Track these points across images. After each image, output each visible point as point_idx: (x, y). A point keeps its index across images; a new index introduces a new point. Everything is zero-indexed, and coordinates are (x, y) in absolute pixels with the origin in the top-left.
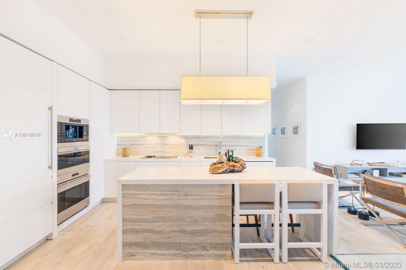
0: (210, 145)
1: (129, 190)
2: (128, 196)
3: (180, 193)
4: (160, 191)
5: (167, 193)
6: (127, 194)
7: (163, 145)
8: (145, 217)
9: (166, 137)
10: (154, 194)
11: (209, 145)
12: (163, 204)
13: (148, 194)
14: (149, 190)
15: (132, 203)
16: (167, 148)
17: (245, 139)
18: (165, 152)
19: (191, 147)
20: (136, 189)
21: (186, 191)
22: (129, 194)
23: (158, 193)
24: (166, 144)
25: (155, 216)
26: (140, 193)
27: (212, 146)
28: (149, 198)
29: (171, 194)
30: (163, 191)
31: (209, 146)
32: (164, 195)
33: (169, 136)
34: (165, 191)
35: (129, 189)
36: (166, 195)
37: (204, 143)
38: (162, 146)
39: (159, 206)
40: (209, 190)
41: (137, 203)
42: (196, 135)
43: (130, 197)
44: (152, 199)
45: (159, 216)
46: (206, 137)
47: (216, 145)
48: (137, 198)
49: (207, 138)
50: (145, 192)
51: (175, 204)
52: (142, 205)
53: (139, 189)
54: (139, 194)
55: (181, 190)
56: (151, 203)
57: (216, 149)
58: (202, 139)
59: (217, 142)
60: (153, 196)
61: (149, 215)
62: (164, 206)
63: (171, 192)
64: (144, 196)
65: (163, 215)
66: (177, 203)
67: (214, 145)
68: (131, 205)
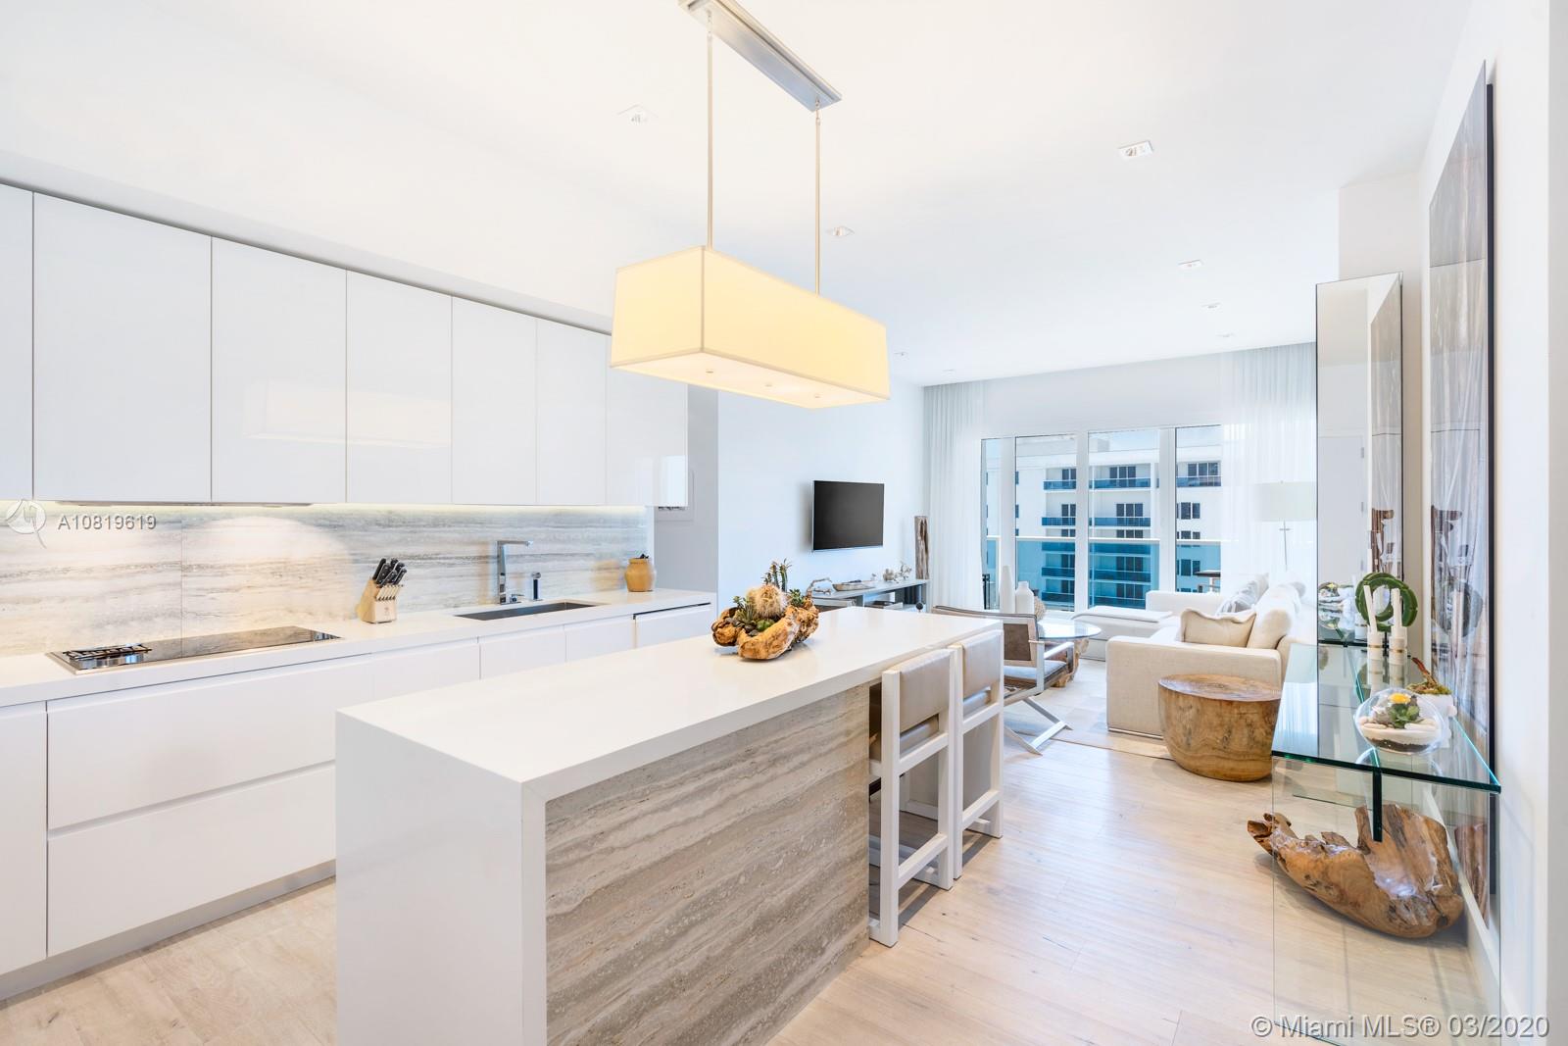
0: (457, 558)
1: (578, 822)
2: (572, 856)
3: (758, 759)
4: (698, 777)
5: (720, 774)
6: (568, 850)
7: (180, 573)
8: (642, 936)
9: (202, 522)
10: (676, 803)
11: (451, 558)
12: (707, 834)
13: (655, 811)
14: (660, 788)
15: (590, 887)
16: (212, 590)
17: (586, 527)
18: (197, 615)
19: (388, 574)
20: (605, 805)
21: (774, 745)
22: (578, 845)
23: (690, 787)
24: (199, 566)
25: (681, 904)
26: (623, 818)
27: (464, 564)
28: (661, 827)
29: (732, 777)
30: (706, 772)
31: (451, 561)
32: (709, 789)
33: (228, 516)
34: (714, 769)
35: (576, 818)
36: (714, 791)
37: (430, 550)
38: (174, 576)
39: (695, 849)
40: (826, 719)
41: (612, 876)
42: (390, 512)
43: (582, 860)
44: (670, 827)
45: (697, 895)
46: (438, 522)
47: (480, 557)
48: (613, 849)
49: (444, 525)
50: (646, 806)
51: (744, 816)
52: (633, 875)
53: (620, 799)
54: (621, 826)
55: (761, 747)
56: (666, 853)
57: (480, 575)
58: (418, 529)
59: (485, 544)
60: (675, 810)
61: (659, 915)
62: (709, 842)
63: (731, 765)
64: (639, 829)
65: (706, 888)
66: (749, 807)
67: (474, 558)
68: (587, 902)
